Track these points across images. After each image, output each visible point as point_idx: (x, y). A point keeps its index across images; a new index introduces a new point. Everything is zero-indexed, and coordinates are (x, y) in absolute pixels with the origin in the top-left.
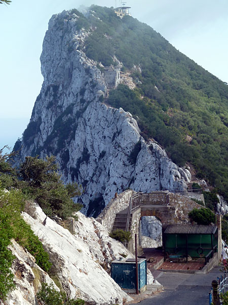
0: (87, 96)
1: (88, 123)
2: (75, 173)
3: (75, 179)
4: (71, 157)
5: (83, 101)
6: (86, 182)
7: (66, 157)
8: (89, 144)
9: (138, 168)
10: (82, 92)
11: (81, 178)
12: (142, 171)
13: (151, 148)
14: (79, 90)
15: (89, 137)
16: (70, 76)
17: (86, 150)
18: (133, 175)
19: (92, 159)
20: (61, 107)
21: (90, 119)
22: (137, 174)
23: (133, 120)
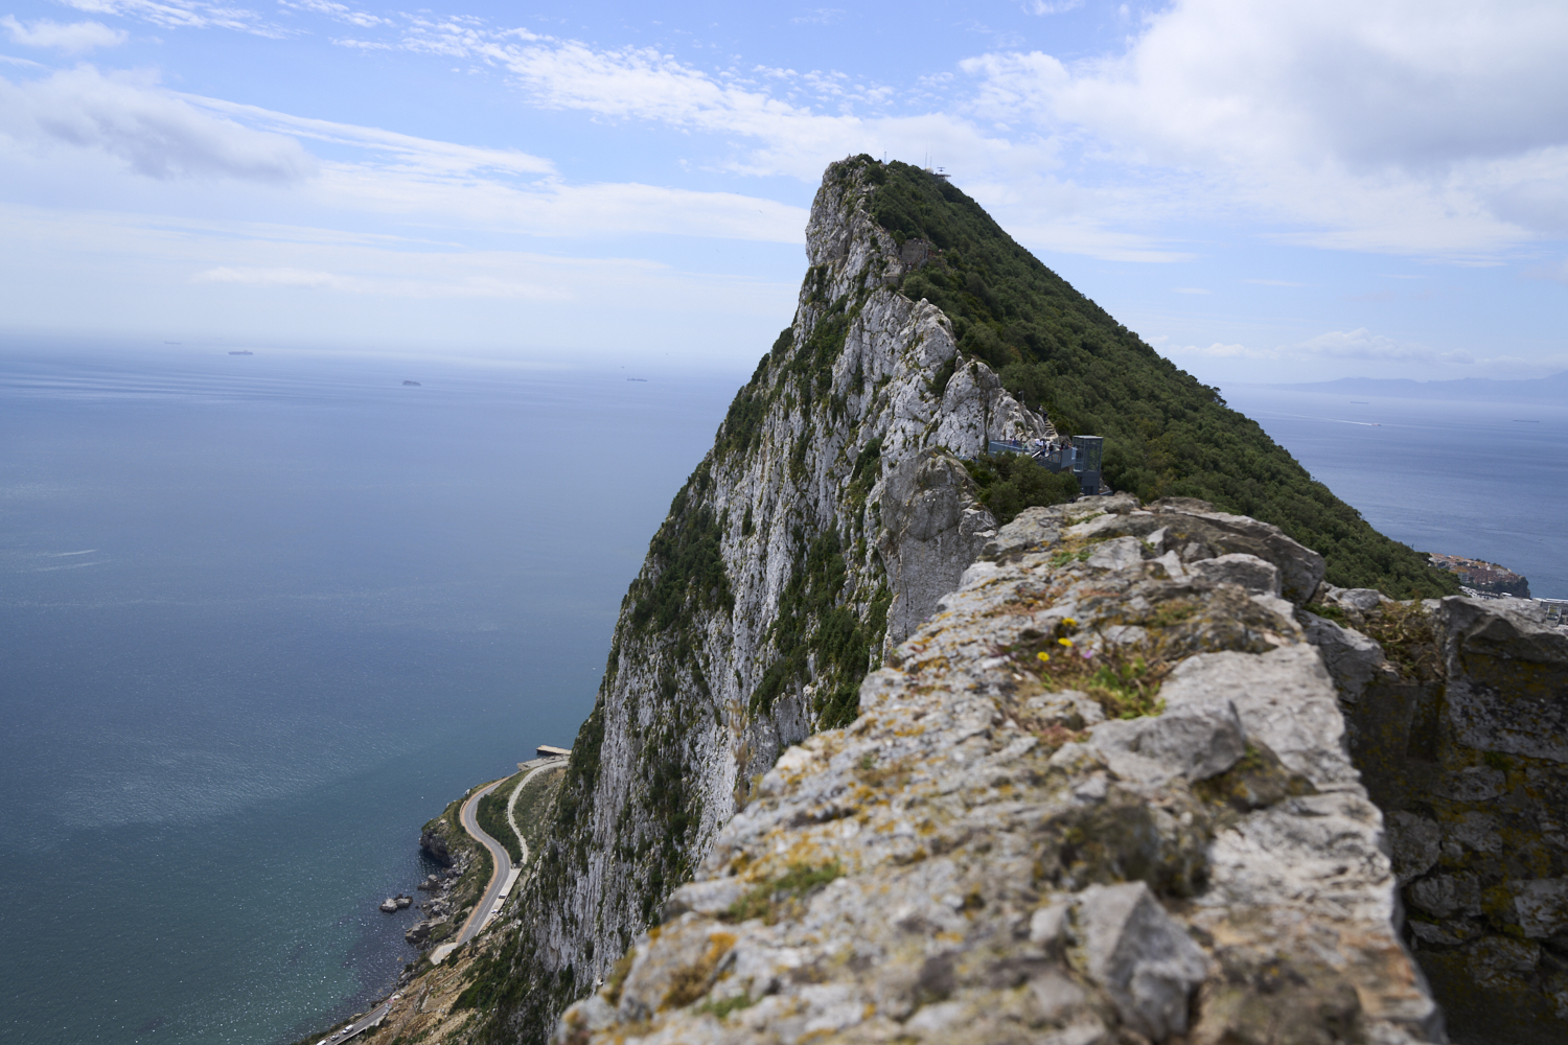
0: (870, 281)
1: (867, 327)
2: (838, 407)
3: (839, 417)
4: (834, 382)
5: (861, 291)
7: (826, 382)
8: (866, 360)
9: (948, 402)
10: (862, 277)
11: (848, 417)
13: (974, 369)
14: (857, 274)
15: (866, 351)
16: (847, 251)
17: (859, 369)
18: (936, 416)
19: (868, 389)
20: (827, 302)
21: (870, 319)
22: (943, 416)
23: (945, 319)
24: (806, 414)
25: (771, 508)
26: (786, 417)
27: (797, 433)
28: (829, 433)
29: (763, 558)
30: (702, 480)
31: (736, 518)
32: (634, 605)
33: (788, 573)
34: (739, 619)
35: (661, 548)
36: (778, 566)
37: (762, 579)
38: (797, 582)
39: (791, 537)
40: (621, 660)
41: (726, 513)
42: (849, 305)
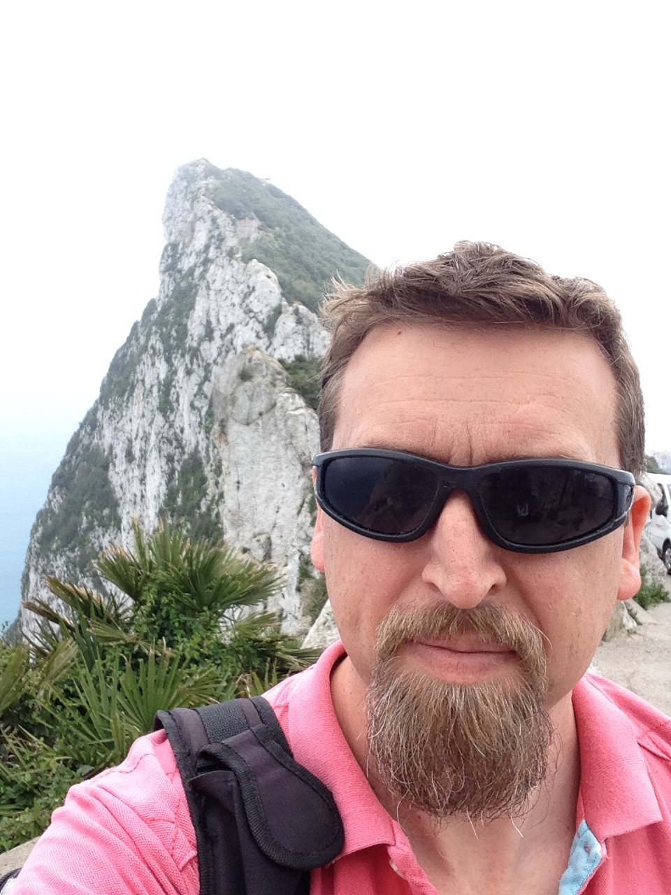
0: (212, 253)
1: (212, 287)
2: (195, 353)
3: (195, 361)
4: (189, 333)
5: (206, 260)
6: (209, 365)
7: (183, 332)
8: (213, 314)
9: (277, 340)
10: (207, 247)
11: (203, 360)
12: (282, 345)
13: (296, 312)
14: (202, 247)
15: (213, 306)
16: (193, 230)
17: (209, 322)
19: (217, 335)
20: (180, 271)
21: (215, 281)
22: (275, 350)
23: (271, 273)
24: (168, 360)
25: (146, 438)
26: (153, 364)
27: (162, 376)
28: (189, 372)
29: (143, 480)
30: (91, 423)
31: (119, 451)
32: (40, 529)
33: (163, 489)
34: (127, 531)
35: (62, 480)
36: (156, 485)
37: (143, 496)
38: (171, 495)
39: (164, 461)
40: (32, 576)
41: (111, 448)
42: (197, 273)
